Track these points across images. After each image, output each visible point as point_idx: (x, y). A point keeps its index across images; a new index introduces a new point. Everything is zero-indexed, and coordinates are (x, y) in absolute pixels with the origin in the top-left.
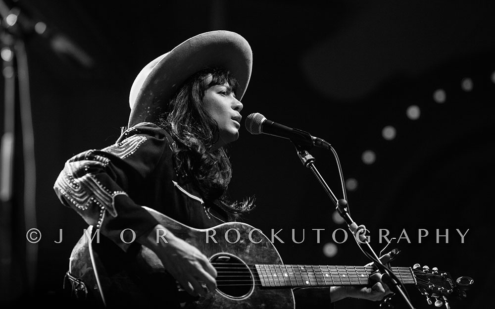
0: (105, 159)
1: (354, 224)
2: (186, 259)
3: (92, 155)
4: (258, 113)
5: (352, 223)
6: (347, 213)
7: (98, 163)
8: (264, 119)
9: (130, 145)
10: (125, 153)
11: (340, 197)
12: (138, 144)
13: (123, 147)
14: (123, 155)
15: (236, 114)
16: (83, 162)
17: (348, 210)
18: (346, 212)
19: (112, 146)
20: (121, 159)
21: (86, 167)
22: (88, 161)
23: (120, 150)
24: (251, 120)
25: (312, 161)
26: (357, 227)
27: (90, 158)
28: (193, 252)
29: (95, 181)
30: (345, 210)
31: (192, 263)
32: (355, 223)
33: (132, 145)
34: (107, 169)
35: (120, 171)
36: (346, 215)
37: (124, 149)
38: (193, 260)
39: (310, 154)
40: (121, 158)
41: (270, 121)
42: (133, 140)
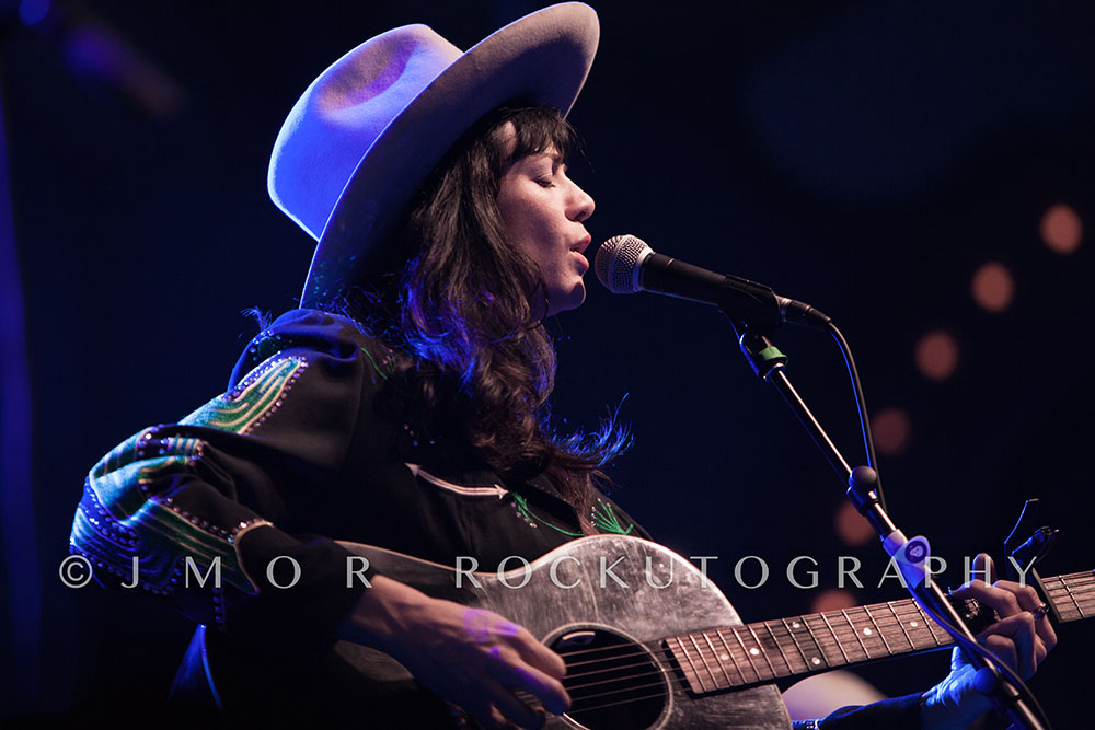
0: (190, 441)
1: (898, 534)
2: (470, 644)
3: (156, 441)
4: (629, 236)
5: (890, 531)
6: (877, 506)
7: (171, 459)
8: (646, 251)
9: (261, 390)
10: (251, 417)
11: (857, 461)
12: (281, 383)
13: (243, 401)
14: (243, 423)
15: (579, 232)
16: (132, 470)
17: (878, 494)
18: (873, 502)
19: (211, 402)
20: (239, 436)
21: (142, 481)
22: (143, 463)
23: (235, 411)
24: (609, 254)
25: (779, 365)
26: (906, 542)
27: (150, 450)
28: (486, 623)
29: (175, 512)
30: (873, 495)
31: (487, 650)
32: (899, 531)
33: (267, 389)
34: (202, 469)
35: (243, 466)
36: (876, 508)
37: (245, 405)
38: (489, 644)
39: (774, 345)
40: (240, 432)
41: (662, 257)
42: (269, 375)
